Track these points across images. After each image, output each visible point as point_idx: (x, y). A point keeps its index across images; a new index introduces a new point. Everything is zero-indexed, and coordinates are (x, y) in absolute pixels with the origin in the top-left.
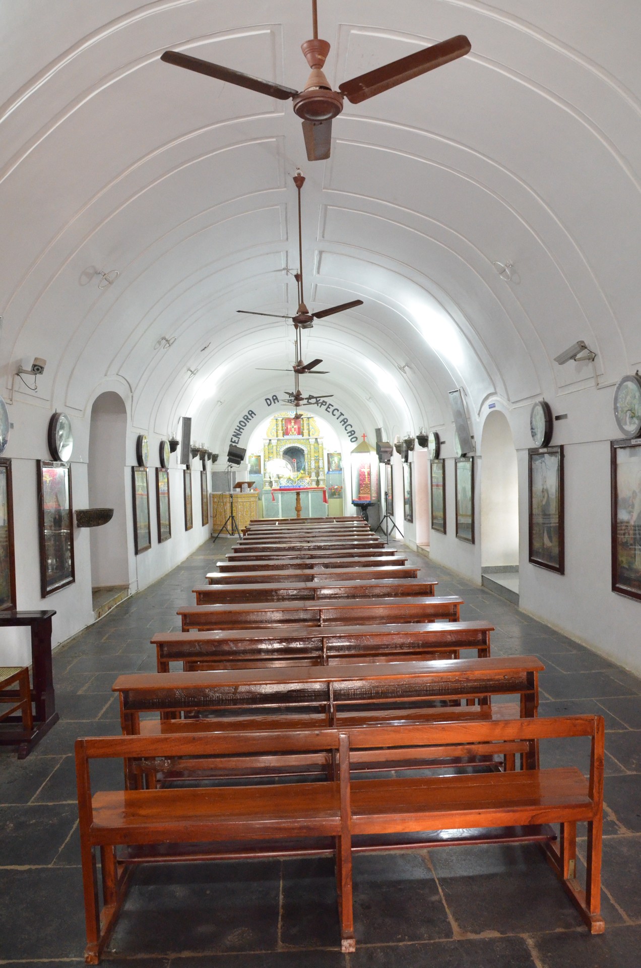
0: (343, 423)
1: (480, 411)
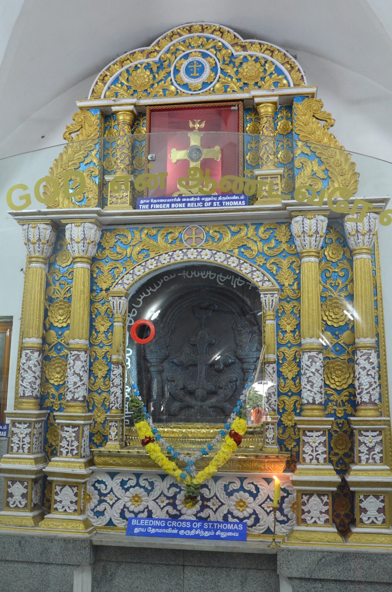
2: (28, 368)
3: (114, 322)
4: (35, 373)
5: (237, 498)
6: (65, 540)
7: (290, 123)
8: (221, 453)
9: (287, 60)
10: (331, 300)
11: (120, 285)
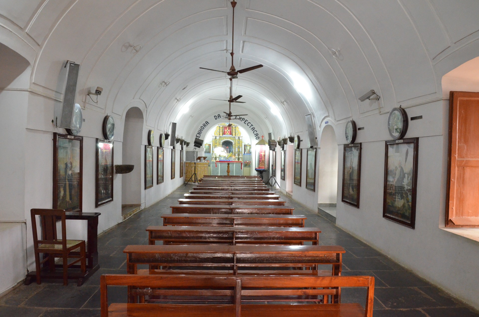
0: (252, 129)
1: (321, 125)
10: (238, 144)
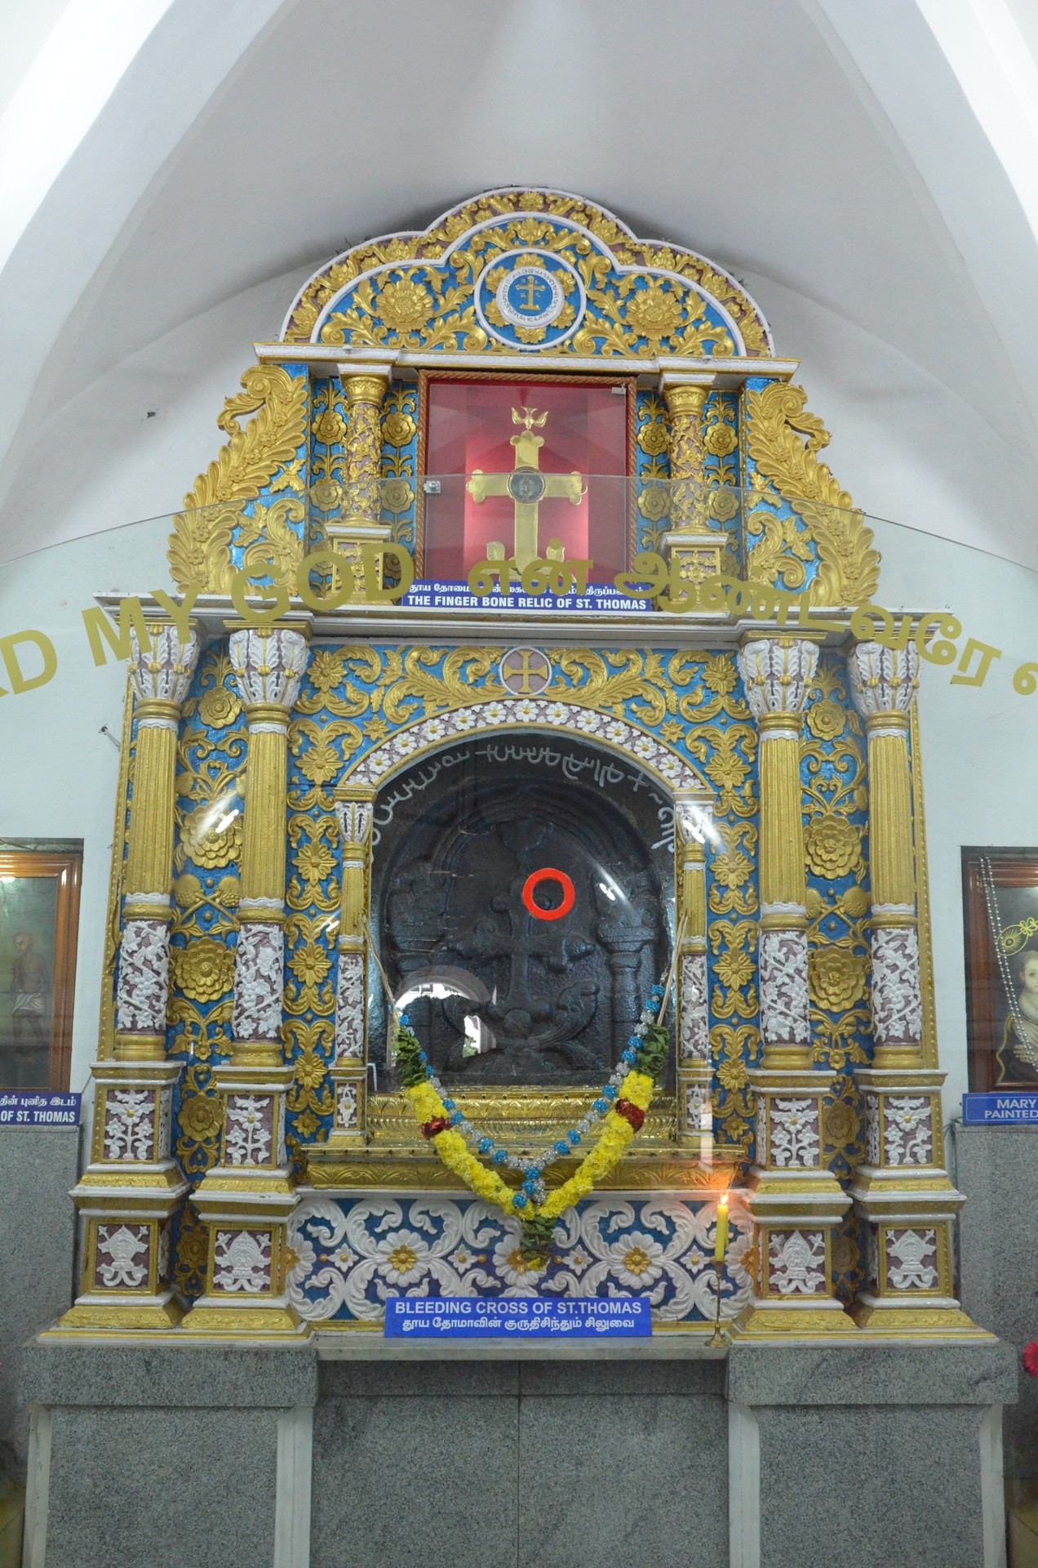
2: (144, 964)
3: (346, 859)
4: (158, 973)
5: (628, 1246)
6: (256, 1354)
7: (733, 432)
8: (602, 1151)
9: (731, 294)
10: (819, 822)
11: (360, 776)
